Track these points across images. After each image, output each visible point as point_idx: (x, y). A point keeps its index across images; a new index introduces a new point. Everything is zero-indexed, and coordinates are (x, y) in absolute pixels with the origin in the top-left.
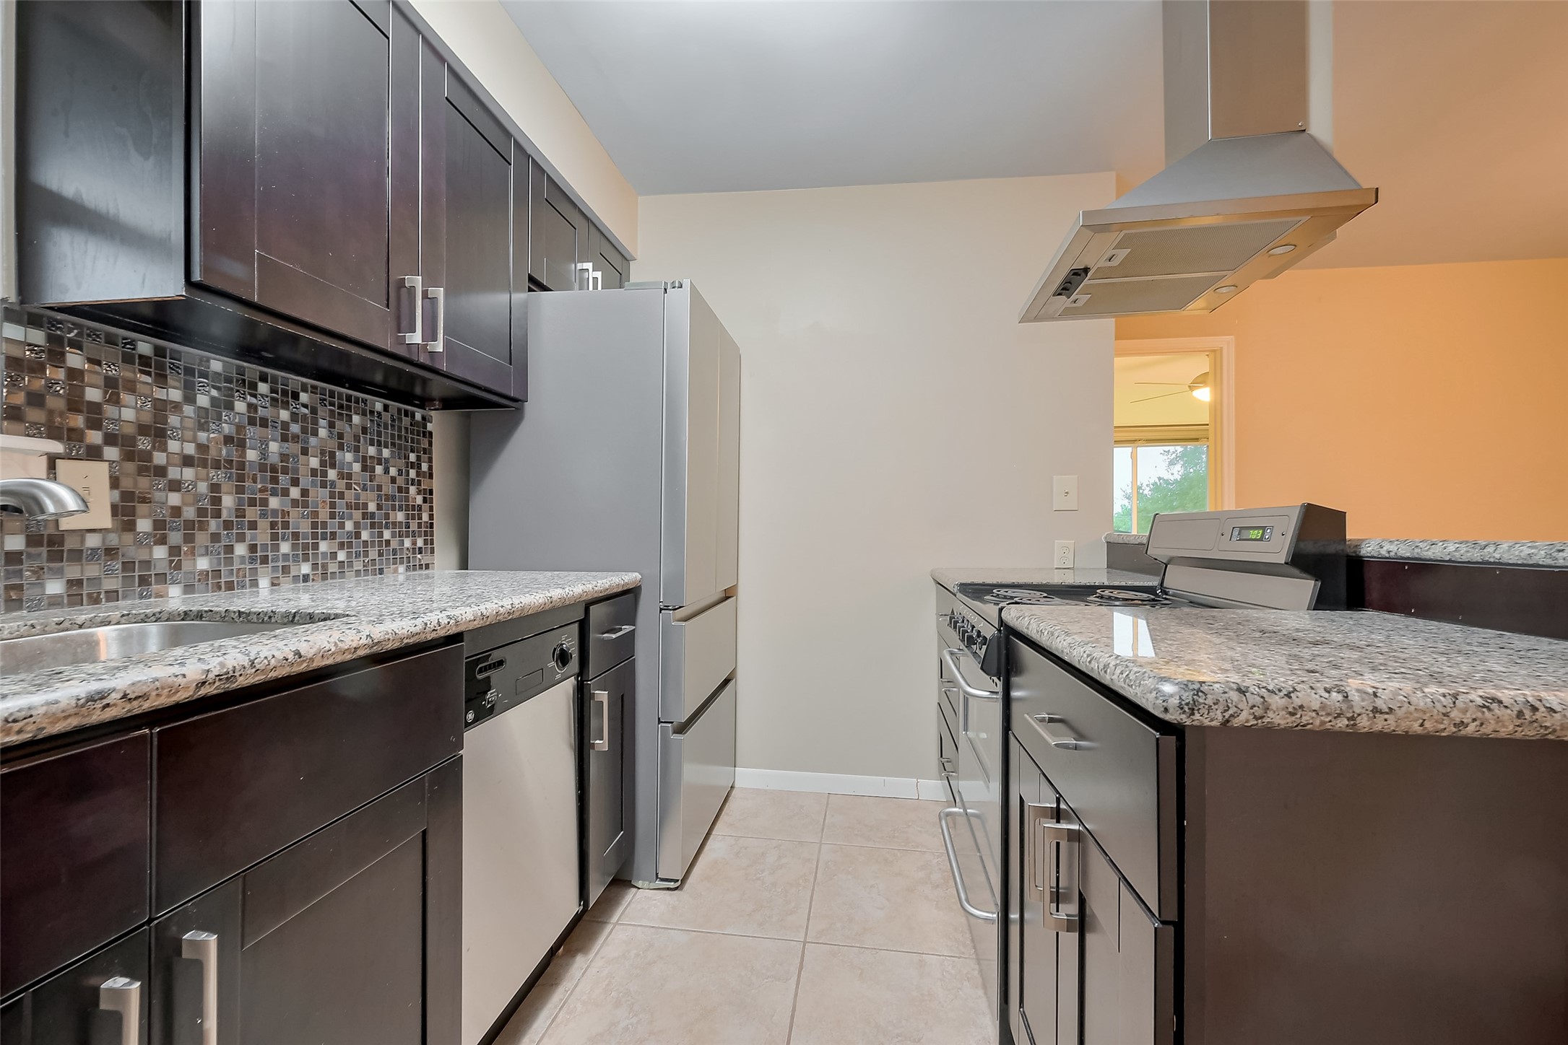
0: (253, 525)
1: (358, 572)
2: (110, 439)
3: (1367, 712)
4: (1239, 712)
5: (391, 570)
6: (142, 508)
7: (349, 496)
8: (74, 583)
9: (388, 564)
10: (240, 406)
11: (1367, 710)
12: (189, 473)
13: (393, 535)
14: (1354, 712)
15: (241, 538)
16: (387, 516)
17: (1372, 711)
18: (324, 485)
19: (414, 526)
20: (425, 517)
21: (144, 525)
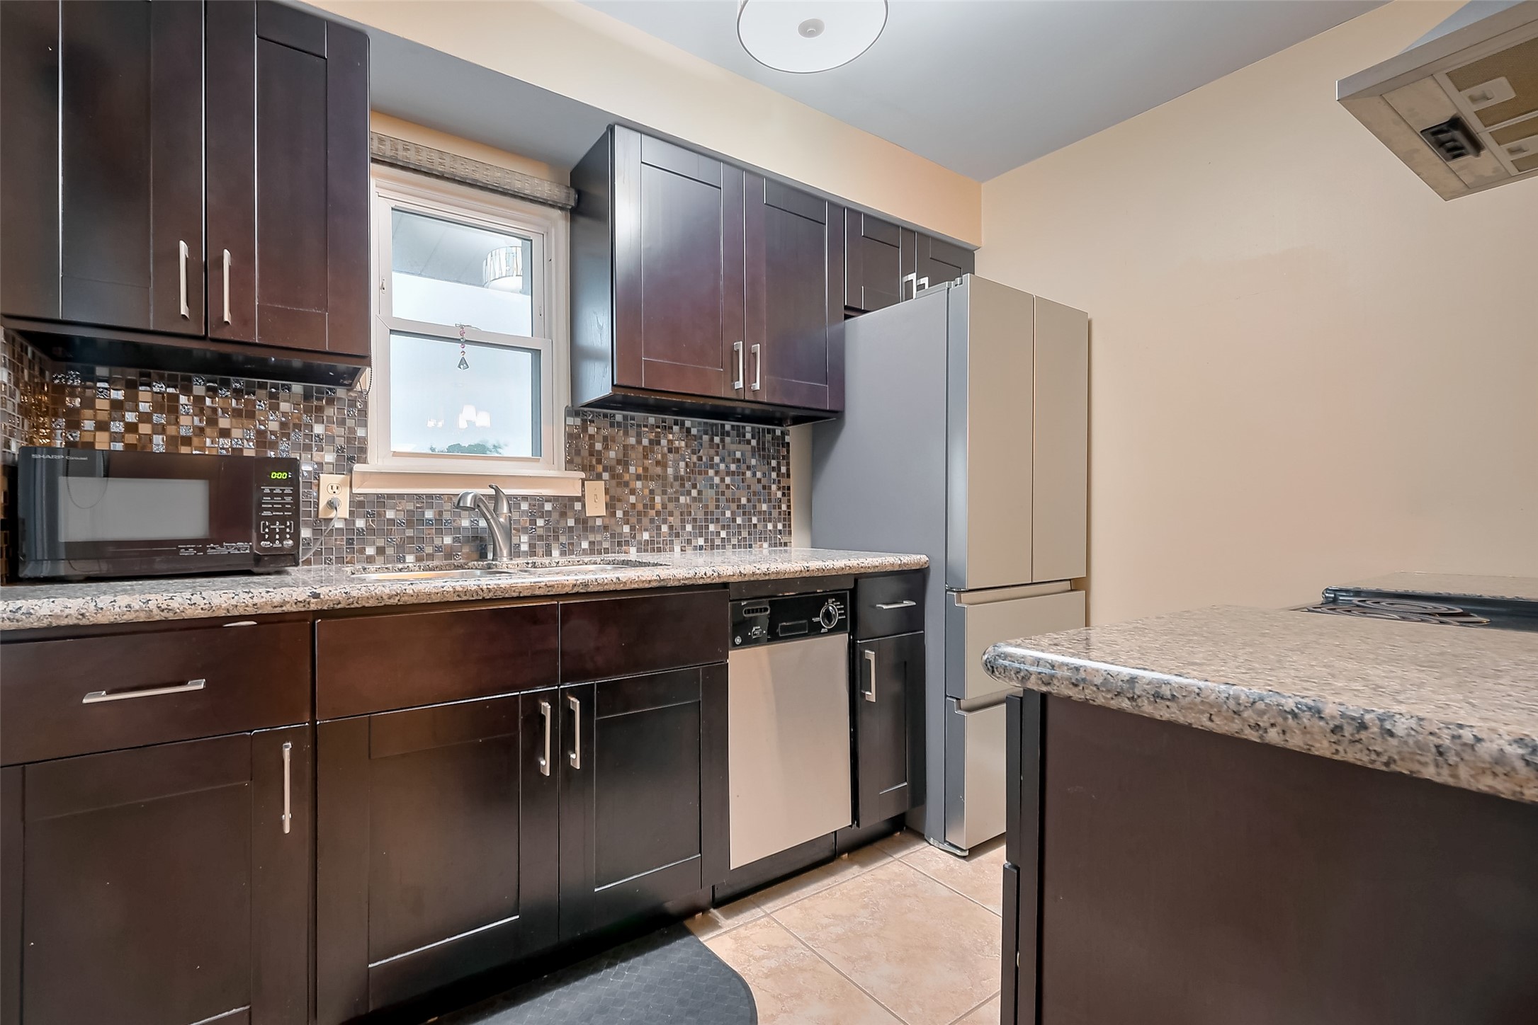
0: (671, 514)
1: (734, 547)
2: (605, 469)
3: (1148, 695)
4: (1029, 675)
5: (758, 546)
6: (618, 504)
7: (728, 493)
8: (592, 543)
9: (755, 541)
10: (664, 442)
11: (1148, 693)
12: (639, 484)
13: (759, 520)
14: (1134, 693)
15: (665, 521)
16: (755, 507)
17: (1153, 695)
18: (712, 487)
19: (775, 513)
20: (784, 507)
21: (619, 514)
